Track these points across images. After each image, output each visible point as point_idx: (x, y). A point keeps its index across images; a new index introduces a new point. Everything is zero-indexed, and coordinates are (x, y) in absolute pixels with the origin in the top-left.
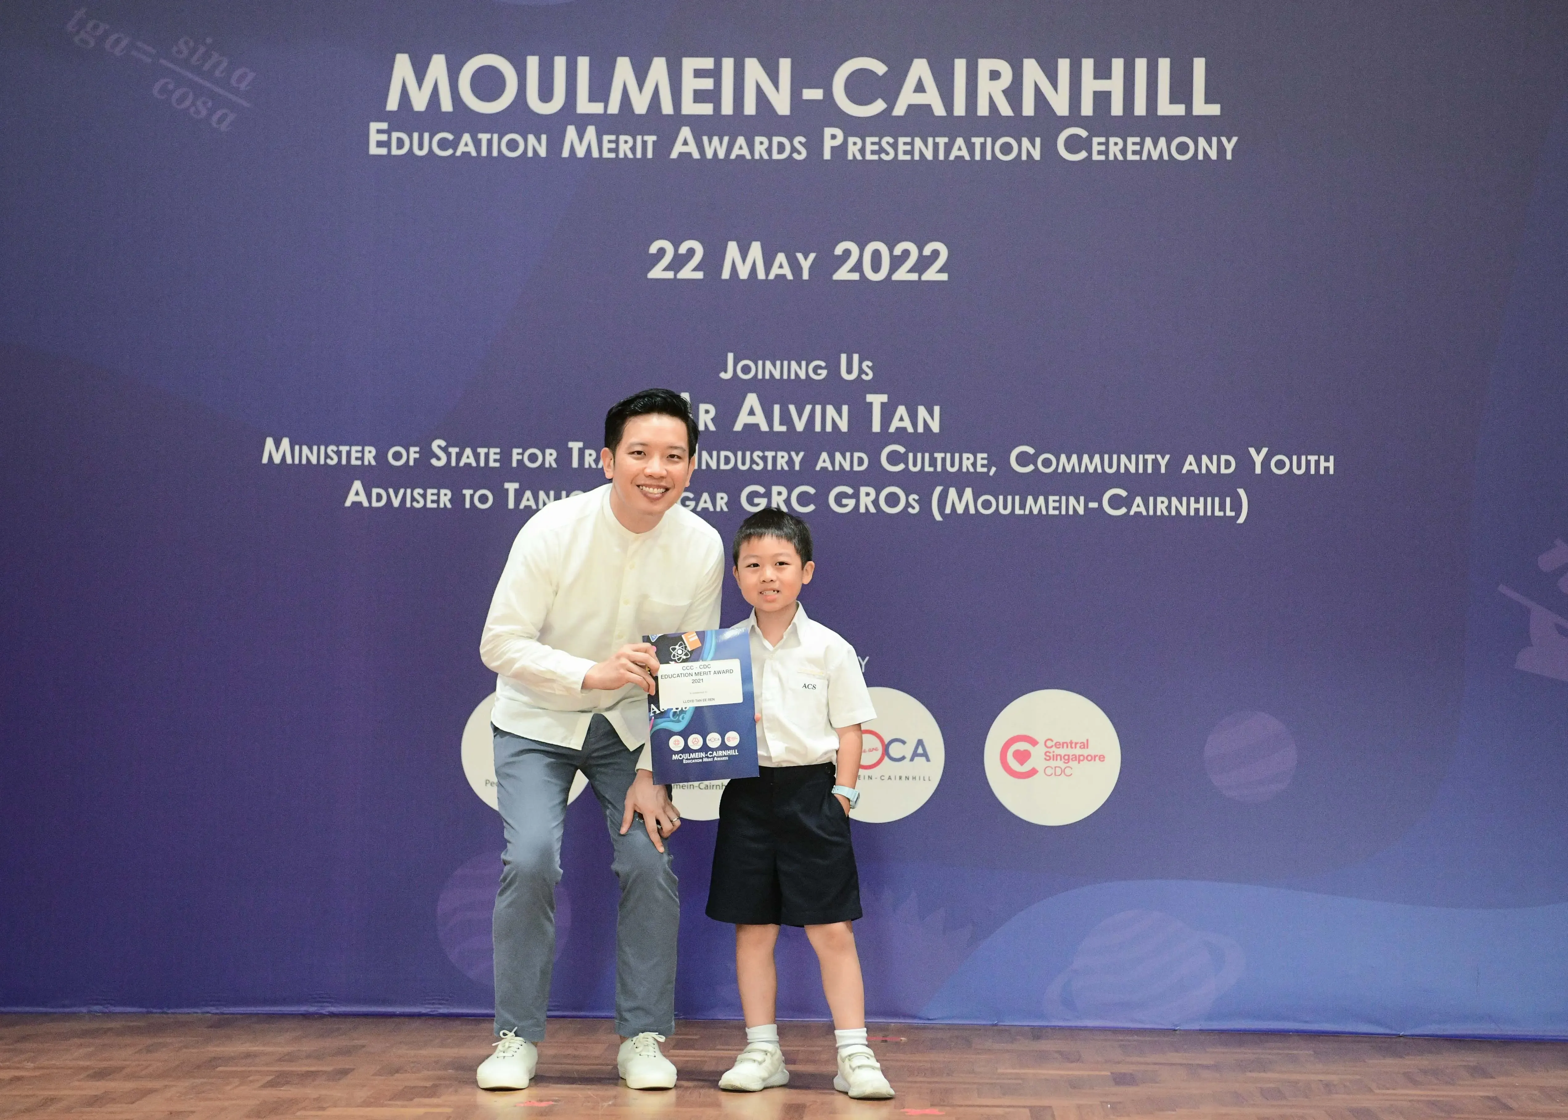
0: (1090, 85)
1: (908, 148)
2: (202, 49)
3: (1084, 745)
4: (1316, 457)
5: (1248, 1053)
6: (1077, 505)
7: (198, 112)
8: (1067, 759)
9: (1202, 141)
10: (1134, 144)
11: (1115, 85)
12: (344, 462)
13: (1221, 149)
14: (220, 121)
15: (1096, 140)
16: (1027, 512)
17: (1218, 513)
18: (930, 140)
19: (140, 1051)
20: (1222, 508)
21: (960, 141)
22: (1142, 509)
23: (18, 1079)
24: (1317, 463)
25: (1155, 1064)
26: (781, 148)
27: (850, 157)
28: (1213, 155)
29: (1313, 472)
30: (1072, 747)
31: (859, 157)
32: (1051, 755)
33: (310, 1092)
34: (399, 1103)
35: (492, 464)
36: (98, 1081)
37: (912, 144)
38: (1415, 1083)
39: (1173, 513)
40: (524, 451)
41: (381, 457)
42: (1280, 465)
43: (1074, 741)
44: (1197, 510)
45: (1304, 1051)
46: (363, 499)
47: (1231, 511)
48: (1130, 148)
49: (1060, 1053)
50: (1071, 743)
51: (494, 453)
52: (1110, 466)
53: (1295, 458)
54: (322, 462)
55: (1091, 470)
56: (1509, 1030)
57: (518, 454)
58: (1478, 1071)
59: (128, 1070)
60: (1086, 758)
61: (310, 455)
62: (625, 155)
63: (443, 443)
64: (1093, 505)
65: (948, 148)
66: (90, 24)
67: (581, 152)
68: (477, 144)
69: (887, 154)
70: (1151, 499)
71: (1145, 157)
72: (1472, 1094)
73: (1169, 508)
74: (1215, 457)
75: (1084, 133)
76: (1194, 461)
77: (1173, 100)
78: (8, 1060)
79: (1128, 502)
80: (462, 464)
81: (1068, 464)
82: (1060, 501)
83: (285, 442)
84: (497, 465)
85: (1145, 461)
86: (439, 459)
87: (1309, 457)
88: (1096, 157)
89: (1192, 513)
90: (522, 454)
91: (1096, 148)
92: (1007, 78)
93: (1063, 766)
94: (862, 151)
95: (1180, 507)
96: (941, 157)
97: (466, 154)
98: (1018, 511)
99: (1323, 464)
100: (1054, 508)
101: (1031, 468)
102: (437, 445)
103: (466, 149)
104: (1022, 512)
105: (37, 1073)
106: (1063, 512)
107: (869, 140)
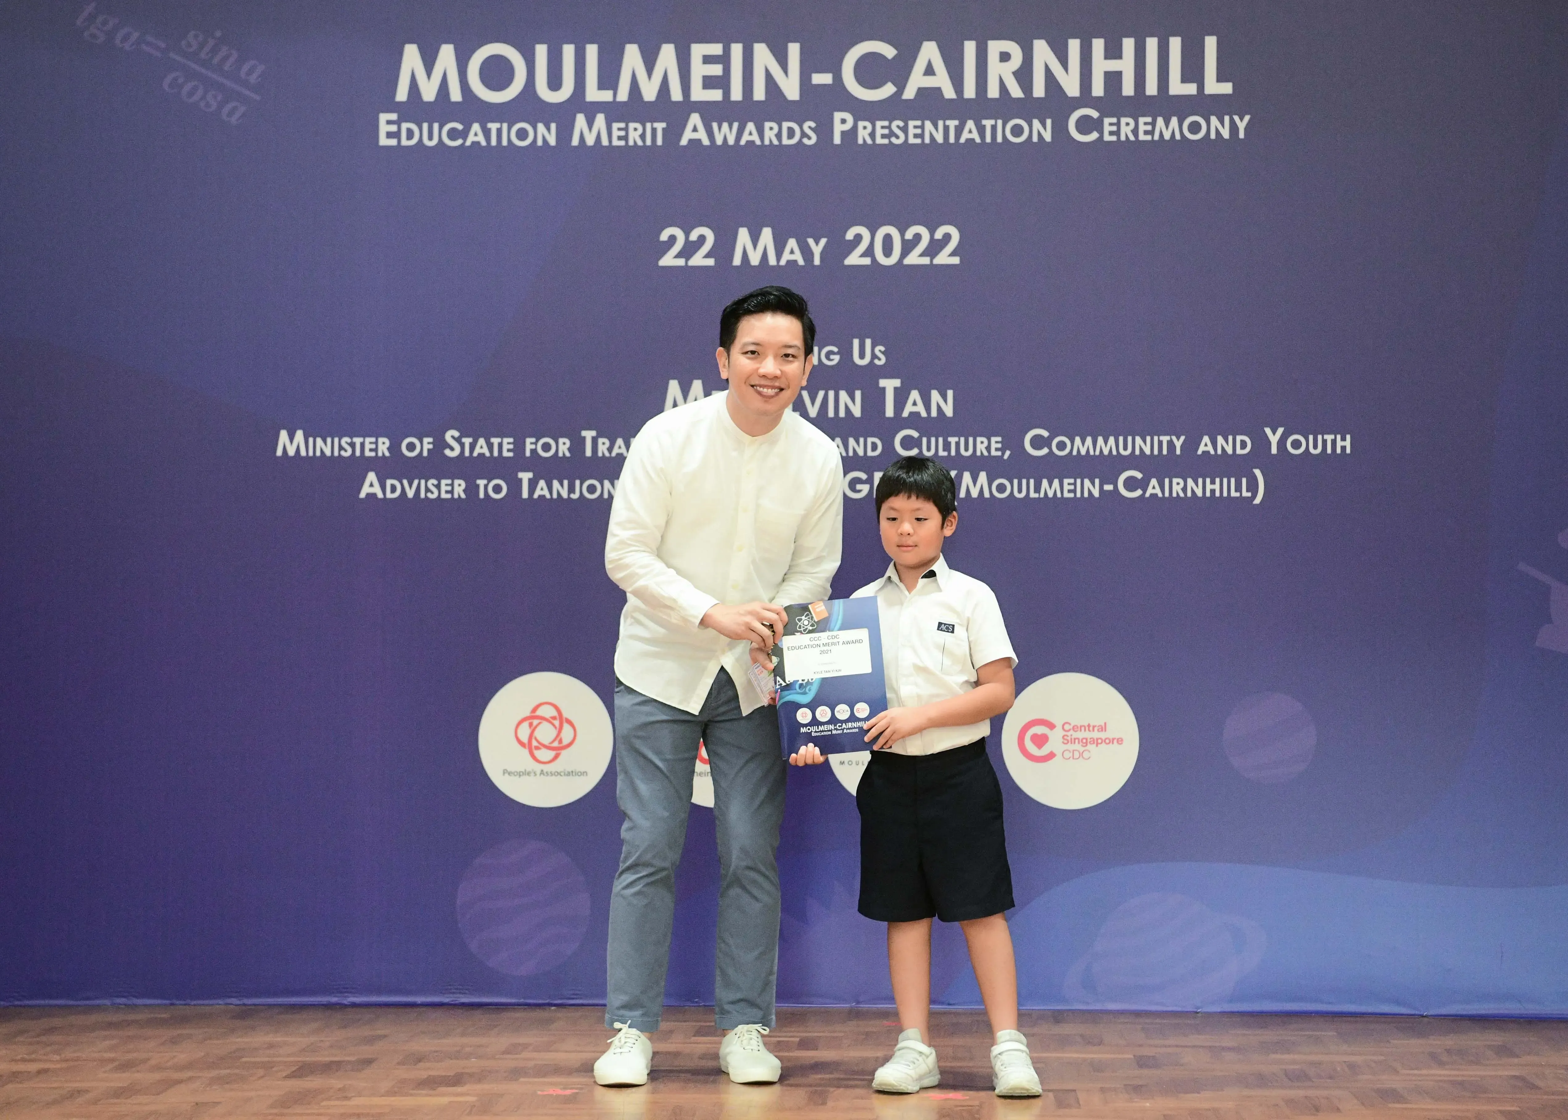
0: (1101, 65)
1: (919, 131)
2: (211, 42)
3: (1102, 728)
4: (1332, 437)
5: (1270, 1035)
6: (1092, 488)
7: (208, 105)
8: (1085, 742)
9: (1214, 120)
10: (1146, 124)
11: (1126, 65)
12: (358, 453)
13: (1234, 128)
14: (231, 114)
15: (1107, 121)
16: (1042, 495)
17: (1234, 494)
18: (940, 123)
19: (163, 1044)
20: (1238, 488)
21: (970, 124)
22: (1158, 491)
23: (45, 1071)
24: (1334, 442)
25: (1177, 1046)
26: (791, 133)
27: (860, 141)
28: (1226, 134)
29: (1329, 451)
30: (1089, 730)
31: (869, 141)
32: (1069, 738)
33: (335, 1082)
34: (424, 1092)
35: (506, 454)
36: (124, 1072)
37: (922, 127)
38: (1441, 1064)
39: (1189, 494)
40: (537, 441)
41: (394, 448)
42: (1296, 444)
43: (1092, 724)
44: (1213, 491)
45: (1328, 1033)
46: (377, 490)
47: (1247, 491)
48: (1142, 128)
49: (1082, 1036)
50: (1089, 726)
51: (508, 443)
52: (1125, 448)
53: (1311, 437)
54: (336, 454)
55: (1106, 452)
56: (1532, 1009)
57: (531, 443)
58: (1503, 1051)
59: (153, 1062)
60: (1104, 741)
61: (324, 447)
62: (635, 142)
63: (456, 434)
64: (1109, 487)
65: (959, 130)
66: (100, 19)
67: (590, 141)
68: (487, 133)
69: (897, 137)
70: (1167, 481)
71: (1156, 137)
72: (1500, 1073)
73: (1184, 489)
74: (1230, 438)
75: (1095, 114)
76: (1209, 441)
77: (1185, 79)
78: (33, 1053)
79: (1143, 484)
80: (475, 454)
81: (1082, 446)
82: (1075, 484)
83: (299, 435)
84: (511, 454)
85: (1160, 443)
86: (452, 449)
87: (1326, 437)
88: (1107, 138)
89: (1208, 494)
90: (536, 443)
91: (1107, 128)
92: (1017, 60)
93: (1081, 749)
94: (872, 135)
95: (1196, 488)
96: (952, 140)
97: (476, 144)
98: (1033, 495)
99: (1339, 444)
100: (1069, 491)
101: (1045, 451)
102: (450, 435)
103: (476, 139)
104: (1036, 495)
105: (64, 1065)
106: (1079, 495)
107: (879, 124)
